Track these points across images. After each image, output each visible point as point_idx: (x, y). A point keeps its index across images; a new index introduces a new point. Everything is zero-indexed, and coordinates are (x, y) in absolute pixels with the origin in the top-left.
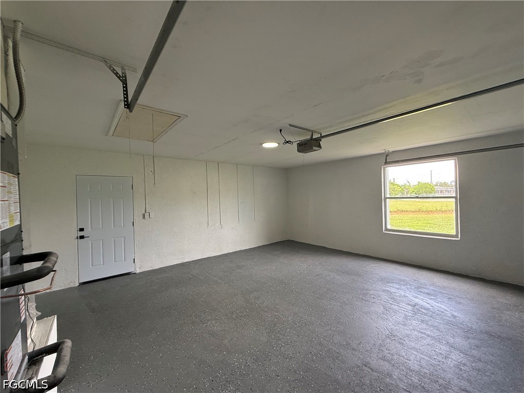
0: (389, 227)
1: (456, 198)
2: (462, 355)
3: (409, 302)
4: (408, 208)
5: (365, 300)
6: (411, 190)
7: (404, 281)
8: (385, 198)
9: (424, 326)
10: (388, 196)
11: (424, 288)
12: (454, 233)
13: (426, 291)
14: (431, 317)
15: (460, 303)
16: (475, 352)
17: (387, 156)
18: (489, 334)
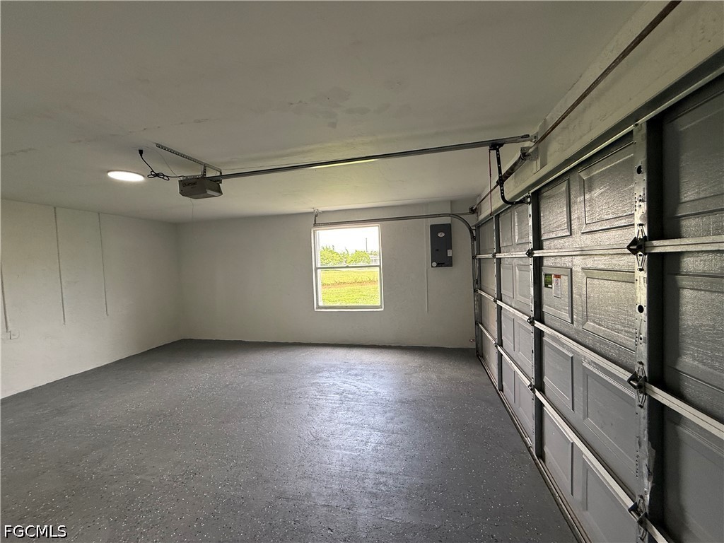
0: (321, 304)
1: (379, 266)
2: (379, 434)
3: (337, 391)
4: (345, 279)
5: (289, 404)
6: (349, 259)
7: (334, 366)
8: (316, 269)
9: (350, 414)
10: (319, 266)
11: (353, 369)
12: (378, 304)
13: (355, 372)
14: (357, 401)
15: (382, 377)
16: (390, 426)
17: (316, 216)
18: (402, 402)
